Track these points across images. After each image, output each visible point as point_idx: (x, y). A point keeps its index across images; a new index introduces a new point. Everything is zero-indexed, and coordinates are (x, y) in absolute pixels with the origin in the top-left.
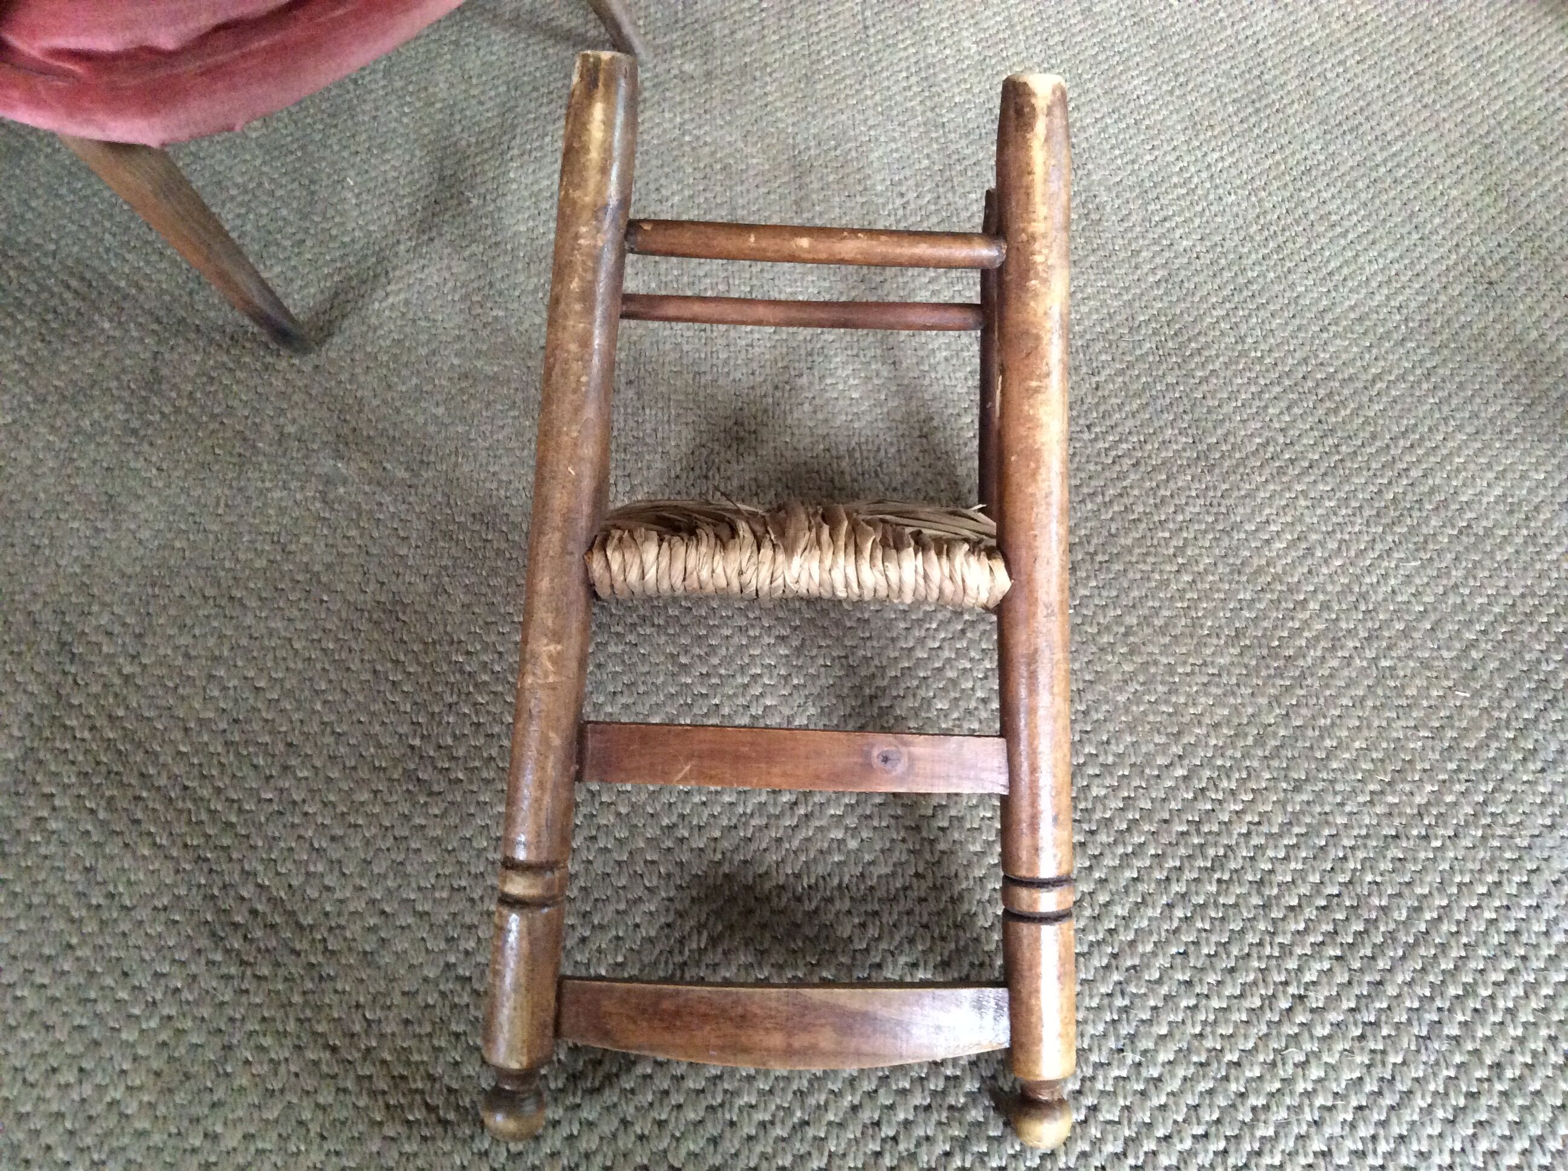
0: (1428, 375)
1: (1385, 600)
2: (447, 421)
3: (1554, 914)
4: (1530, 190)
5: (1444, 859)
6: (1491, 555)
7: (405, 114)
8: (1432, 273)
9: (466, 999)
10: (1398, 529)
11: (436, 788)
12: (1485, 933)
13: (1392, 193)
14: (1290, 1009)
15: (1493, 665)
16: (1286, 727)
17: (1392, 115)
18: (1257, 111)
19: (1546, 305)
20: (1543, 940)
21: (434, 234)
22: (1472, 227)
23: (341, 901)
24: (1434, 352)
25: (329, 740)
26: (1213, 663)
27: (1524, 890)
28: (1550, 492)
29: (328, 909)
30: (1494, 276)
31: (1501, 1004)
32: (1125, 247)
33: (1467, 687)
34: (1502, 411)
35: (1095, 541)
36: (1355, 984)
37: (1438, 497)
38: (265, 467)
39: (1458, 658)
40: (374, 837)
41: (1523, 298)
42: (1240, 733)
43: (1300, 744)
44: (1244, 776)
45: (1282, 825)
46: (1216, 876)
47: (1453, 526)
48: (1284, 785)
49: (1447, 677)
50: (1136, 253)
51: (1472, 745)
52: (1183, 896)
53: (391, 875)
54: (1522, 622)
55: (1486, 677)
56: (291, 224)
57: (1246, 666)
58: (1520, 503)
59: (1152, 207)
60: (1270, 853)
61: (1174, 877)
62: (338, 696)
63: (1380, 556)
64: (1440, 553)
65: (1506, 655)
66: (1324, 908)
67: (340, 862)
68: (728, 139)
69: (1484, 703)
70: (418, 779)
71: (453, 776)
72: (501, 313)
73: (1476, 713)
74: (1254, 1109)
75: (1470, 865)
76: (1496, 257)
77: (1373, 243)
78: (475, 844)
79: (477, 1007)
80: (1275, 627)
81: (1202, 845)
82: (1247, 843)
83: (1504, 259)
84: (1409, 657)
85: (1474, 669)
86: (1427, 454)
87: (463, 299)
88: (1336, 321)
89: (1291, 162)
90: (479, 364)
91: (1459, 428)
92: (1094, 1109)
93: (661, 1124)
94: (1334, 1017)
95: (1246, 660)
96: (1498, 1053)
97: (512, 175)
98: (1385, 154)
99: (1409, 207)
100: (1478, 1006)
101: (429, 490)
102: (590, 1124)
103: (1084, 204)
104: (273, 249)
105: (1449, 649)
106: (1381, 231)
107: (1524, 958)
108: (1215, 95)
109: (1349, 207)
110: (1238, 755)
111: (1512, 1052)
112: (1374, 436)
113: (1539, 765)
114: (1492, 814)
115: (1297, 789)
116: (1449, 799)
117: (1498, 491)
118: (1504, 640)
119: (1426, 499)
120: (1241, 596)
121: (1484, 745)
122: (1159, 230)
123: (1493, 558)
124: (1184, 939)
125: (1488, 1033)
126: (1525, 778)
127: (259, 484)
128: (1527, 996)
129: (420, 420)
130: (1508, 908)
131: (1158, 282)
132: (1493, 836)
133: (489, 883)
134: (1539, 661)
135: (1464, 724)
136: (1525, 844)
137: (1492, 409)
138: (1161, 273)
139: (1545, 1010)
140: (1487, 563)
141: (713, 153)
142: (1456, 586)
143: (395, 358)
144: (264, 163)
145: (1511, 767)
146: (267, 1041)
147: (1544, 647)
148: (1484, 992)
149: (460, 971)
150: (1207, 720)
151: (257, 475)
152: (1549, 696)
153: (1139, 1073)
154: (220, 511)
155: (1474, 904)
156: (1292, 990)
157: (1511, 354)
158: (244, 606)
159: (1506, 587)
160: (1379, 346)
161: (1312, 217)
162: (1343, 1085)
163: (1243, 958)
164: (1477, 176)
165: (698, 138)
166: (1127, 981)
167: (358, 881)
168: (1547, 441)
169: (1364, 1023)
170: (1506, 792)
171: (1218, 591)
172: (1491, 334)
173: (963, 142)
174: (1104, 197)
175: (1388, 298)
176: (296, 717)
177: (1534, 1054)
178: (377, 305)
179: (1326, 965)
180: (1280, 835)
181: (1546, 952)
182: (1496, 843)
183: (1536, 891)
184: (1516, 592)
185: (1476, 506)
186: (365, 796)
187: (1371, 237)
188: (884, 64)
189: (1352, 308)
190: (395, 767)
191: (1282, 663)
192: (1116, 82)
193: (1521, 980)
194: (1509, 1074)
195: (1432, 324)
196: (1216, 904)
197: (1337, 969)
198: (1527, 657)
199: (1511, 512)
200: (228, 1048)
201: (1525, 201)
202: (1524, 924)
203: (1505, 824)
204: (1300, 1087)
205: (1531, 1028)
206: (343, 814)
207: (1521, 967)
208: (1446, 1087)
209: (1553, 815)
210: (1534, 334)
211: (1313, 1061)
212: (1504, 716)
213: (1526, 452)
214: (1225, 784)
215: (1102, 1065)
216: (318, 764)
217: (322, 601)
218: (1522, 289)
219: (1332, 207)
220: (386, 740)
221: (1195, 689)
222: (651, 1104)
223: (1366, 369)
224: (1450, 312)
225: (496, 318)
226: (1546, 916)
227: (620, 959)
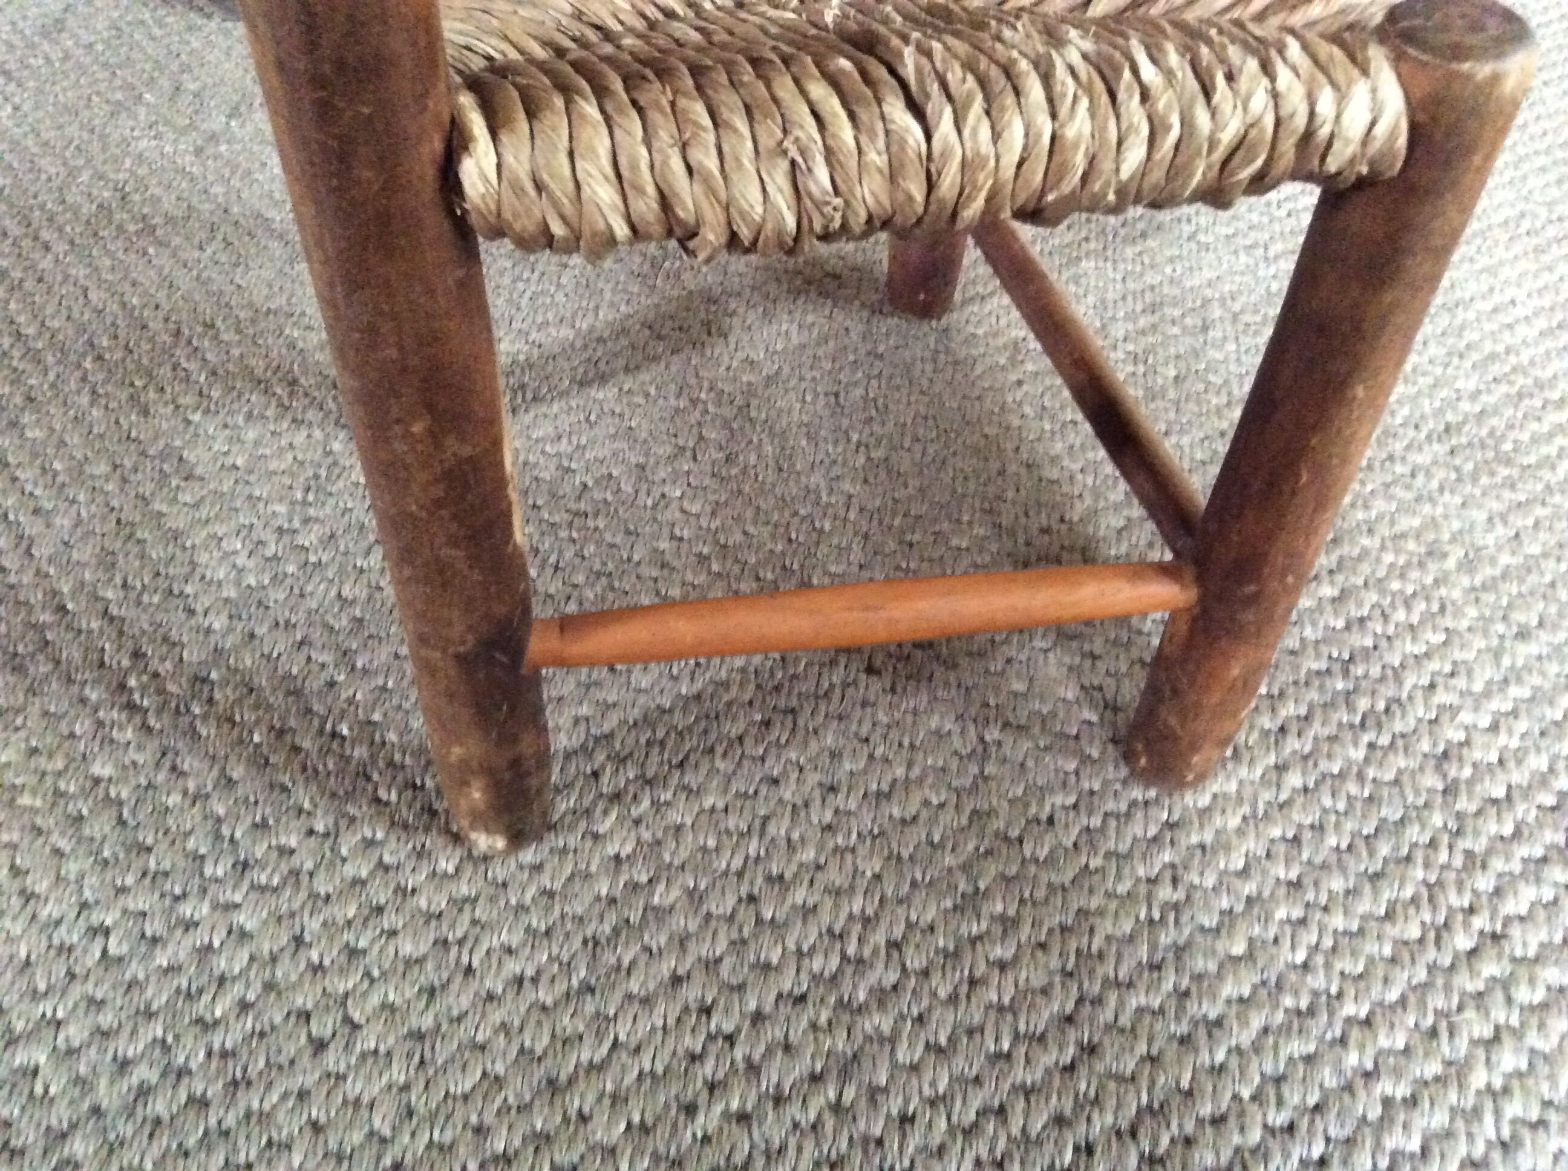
9: (129, 735)
11: (199, 471)
14: (1473, 953)
16: (1513, 553)
25: (84, 400)
26: (1403, 459)
35: (1243, 299)
42: (1435, 552)
43: (1533, 579)
44: (1435, 607)
45: (1489, 683)
46: (1366, 738)
48: (1500, 628)
52: (1305, 758)
57: (1457, 470)
60: (1466, 717)
61: (1294, 728)
62: (118, 355)
66: (1553, 809)
70: (181, 459)
74: (1387, 1102)
78: (224, 544)
79: (140, 748)
80: (1511, 427)
81: (1348, 693)
82: (1426, 700)
92: (1091, 1050)
93: (353, 953)
95: (1458, 461)
102: (244, 935)
110: (1429, 580)
115: (1523, 634)
120: (1460, 384)
124: (1296, 817)
133: (225, 594)
150: (1384, 530)
153: (1183, 1010)
156: (1480, 922)
163: (1398, 861)
166: (1186, 865)
167: (45, 566)
171: (1424, 374)
180: (1487, 694)
190: (157, 440)
191: (1515, 472)
196: (1361, 777)
204: (1479, 1078)
206: (63, 486)
211: (1508, 1042)
214: (1400, 615)
215: (1118, 983)
217: (145, 253)
221: (1369, 488)
222: (349, 923)
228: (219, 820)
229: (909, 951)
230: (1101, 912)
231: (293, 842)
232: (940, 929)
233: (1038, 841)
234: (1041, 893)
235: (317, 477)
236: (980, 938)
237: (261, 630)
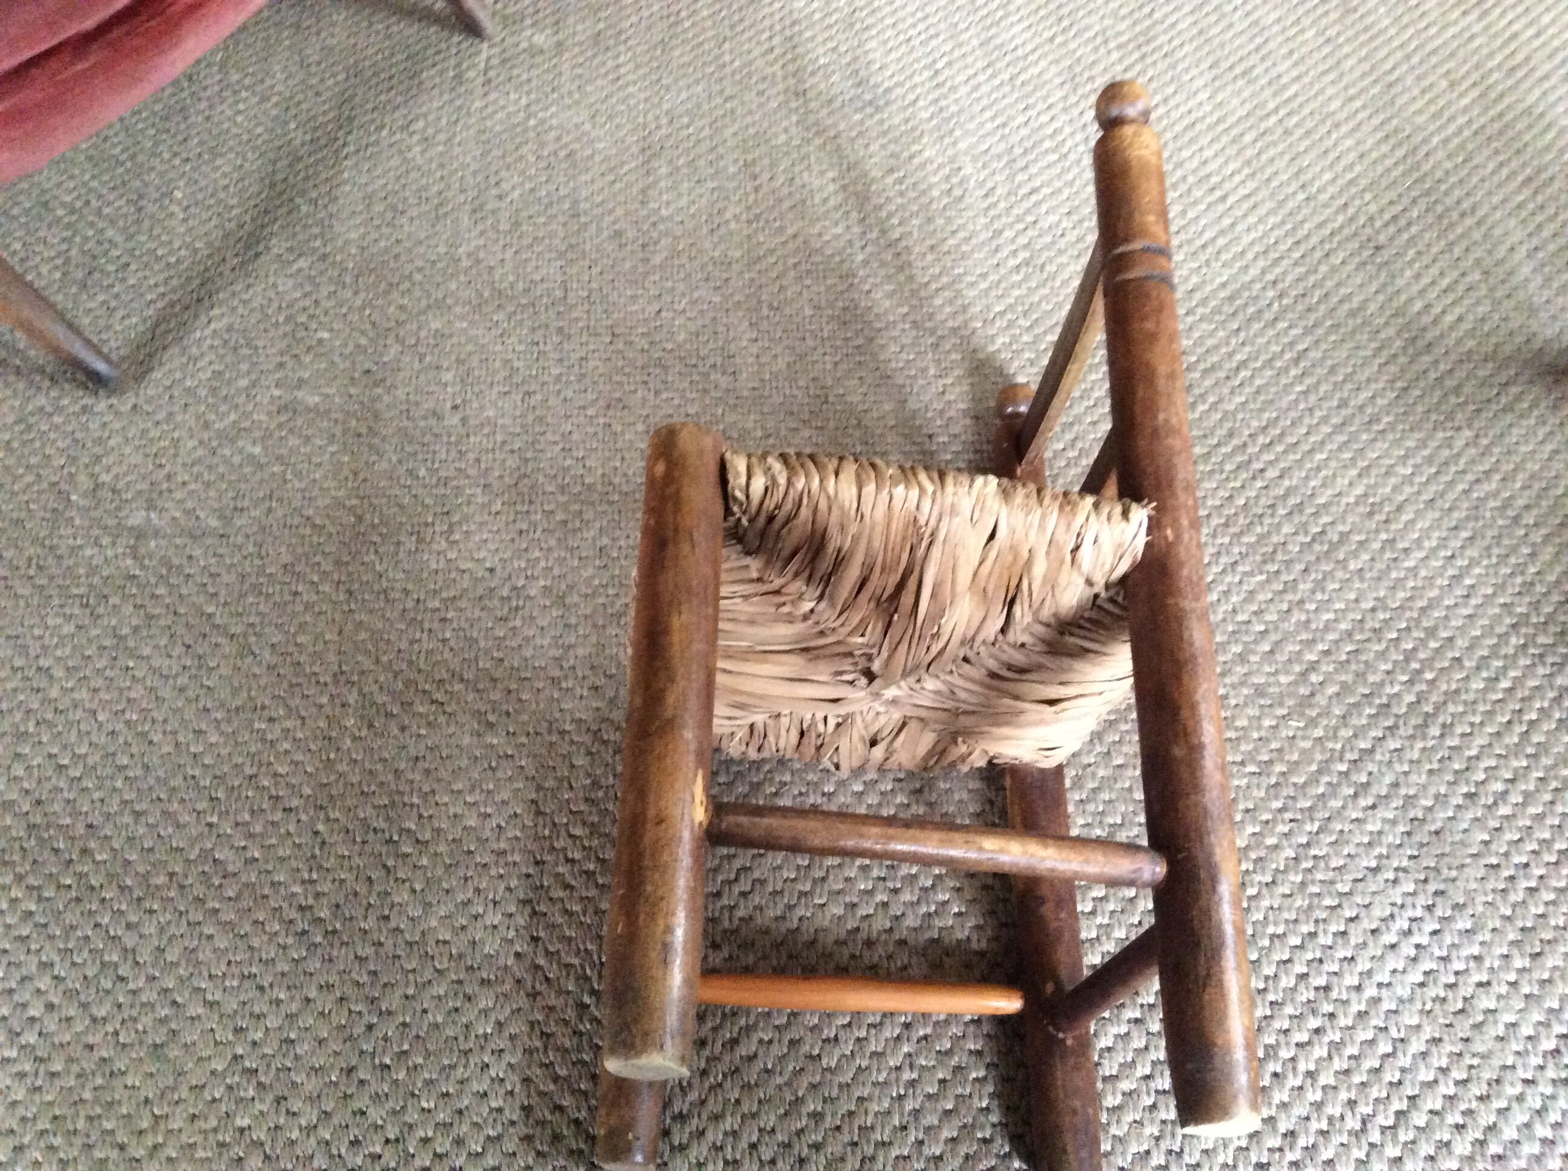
0: (1297, 361)
1: (1224, 620)
2: (263, 460)
3: (1368, 966)
4: (1432, 134)
5: (1258, 909)
6: (1343, 564)
7: (239, 112)
8: (1314, 240)
9: (251, 1092)
10: (1245, 539)
11: (231, 868)
12: (1294, 990)
13: (1281, 147)
15: (1332, 690)
16: (1106, 767)
17: (1291, 52)
18: (1143, 57)
19: (1434, 271)
20: (1354, 996)
21: (261, 248)
22: (1364, 182)
23: (134, 992)
24: (1308, 331)
25: (127, 819)
27: (1340, 941)
28: (1416, 488)
29: (121, 1000)
30: (1382, 238)
31: (1302, 1067)
32: (986, 227)
33: (1302, 714)
34: (1373, 397)
36: (1152, 1049)
37: (1293, 501)
38: (77, 522)
39: (1296, 683)
40: (169, 923)
41: (1411, 263)
47: (1306, 533)
49: (1281, 705)
50: (998, 233)
51: (1302, 780)
53: (183, 963)
54: (1368, 640)
55: (1323, 702)
56: (116, 246)
58: (1381, 503)
59: (1020, 178)
62: (139, 772)
63: (1224, 571)
64: (1288, 563)
65: (1348, 678)
67: (134, 951)
68: (575, 120)
69: (1319, 732)
70: (214, 860)
71: (249, 855)
72: (326, 335)
73: (1307, 744)
75: (1286, 915)
76: (1387, 216)
77: (1254, 207)
78: (267, 928)
79: (262, 1101)
83: (1395, 218)
84: (1242, 684)
85: (1312, 695)
86: (1285, 452)
87: (288, 319)
88: (1204, 302)
89: (1174, 115)
90: (300, 394)
91: (1325, 420)
94: (1125, 1085)
96: (1293, 1120)
97: (346, 175)
98: (1278, 100)
99: (1298, 162)
100: (1279, 1070)
101: (240, 540)
103: (948, 178)
104: (97, 275)
105: (1287, 673)
106: (1264, 193)
107: (1332, 1016)
108: (1099, 40)
109: (1232, 166)
111: (1308, 1119)
112: (1231, 435)
113: (1370, 801)
114: (1315, 857)
116: (1270, 841)
117: (1359, 490)
118: (1348, 661)
119: (1280, 503)
121: (1314, 780)
122: (1026, 204)
123: (1345, 568)
125: (1286, 1099)
126: (1354, 816)
127: (71, 541)
128: (1330, 1057)
129: (237, 459)
130: (1321, 961)
131: (1018, 267)
132: (1313, 882)
133: (280, 970)
134: (1382, 684)
135: (1295, 757)
136: (1347, 889)
137: (1363, 396)
138: (1023, 255)
139: (1347, 1072)
140: (1340, 574)
141: (558, 139)
142: (1301, 602)
143: (214, 390)
144: (93, 177)
145: (1340, 804)
146: (57, 1141)
147: (1389, 667)
148: (1285, 1054)
149: (247, 1064)
151: (70, 531)
152: (1389, 723)
153: (920, 1153)
154: (32, 572)
155: (1285, 957)
157: (1391, 331)
158: (51, 677)
159: (1357, 601)
160: (1248, 329)
161: (1191, 179)
162: (1129, 1158)
164: (1375, 121)
165: (543, 121)
166: (918, 1053)
167: (151, 971)
168: (1420, 429)
169: (1157, 1092)
170: (1331, 833)
172: (1372, 307)
173: (824, 112)
174: (968, 170)
175: (1263, 272)
176: (97, 795)
177: (1331, 1119)
178: (198, 334)
179: (1123, 1029)
181: (1355, 1008)
182: (1315, 889)
183: (1353, 942)
184: (1367, 605)
185: (1334, 509)
186: (161, 880)
187: (1252, 201)
188: (747, 23)
189: (1224, 285)
190: (192, 846)
192: (994, 31)
193: (1326, 1040)
194: (1302, 1142)
195: (1307, 300)
197: (1135, 1034)
198: (1371, 679)
199: (1371, 514)
200: (19, 1149)
201: (1425, 149)
202: (1335, 979)
203: (1327, 868)
205: (1331, 1093)
206: (139, 899)
207: (1328, 1024)
208: (1235, 1158)
209: (1380, 857)
210: (1418, 306)
212: (1339, 746)
213: (1397, 443)
215: (884, 1144)
216: (116, 846)
217: (128, 668)
218: (1411, 253)
219: (1213, 166)
220: (184, 818)
223: (1231, 355)
224: (1329, 284)
225: (320, 341)
226: (1359, 969)
227: (406, 1047)
228: (327, 1143)
229: (762, 1149)
230: (870, 1098)
231: (378, 1149)
232: (778, 1129)
233: (830, 1054)
234: (835, 1092)
235: (314, 857)
236: (802, 1130)
237: (313, 994)
